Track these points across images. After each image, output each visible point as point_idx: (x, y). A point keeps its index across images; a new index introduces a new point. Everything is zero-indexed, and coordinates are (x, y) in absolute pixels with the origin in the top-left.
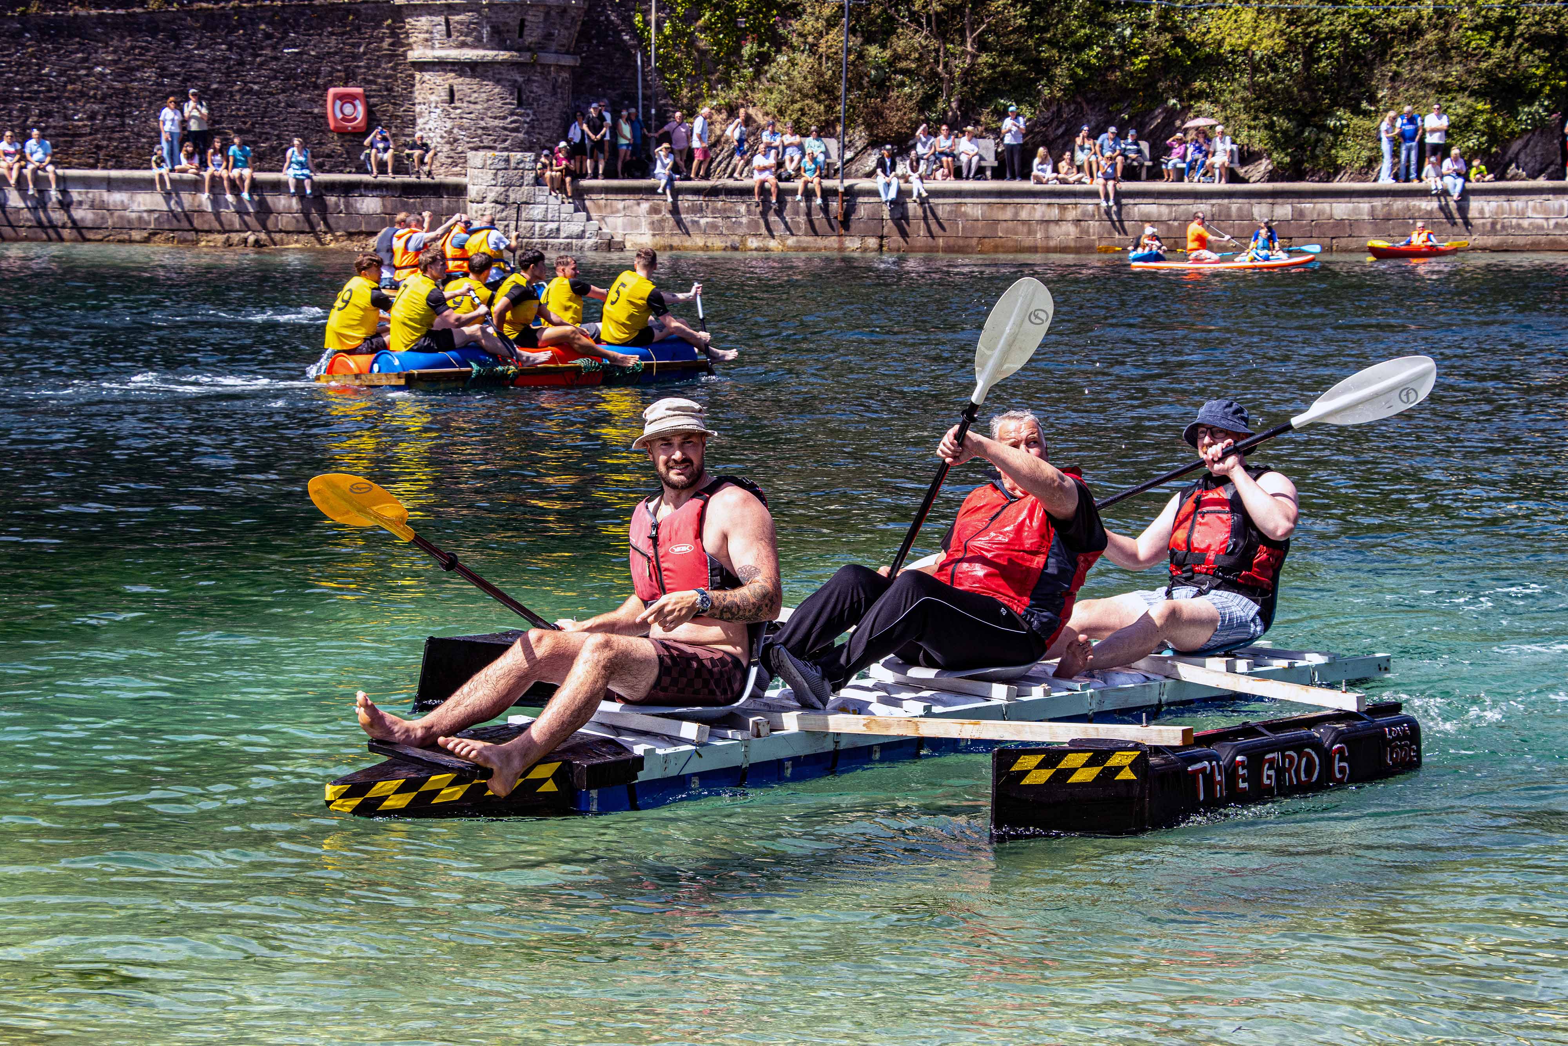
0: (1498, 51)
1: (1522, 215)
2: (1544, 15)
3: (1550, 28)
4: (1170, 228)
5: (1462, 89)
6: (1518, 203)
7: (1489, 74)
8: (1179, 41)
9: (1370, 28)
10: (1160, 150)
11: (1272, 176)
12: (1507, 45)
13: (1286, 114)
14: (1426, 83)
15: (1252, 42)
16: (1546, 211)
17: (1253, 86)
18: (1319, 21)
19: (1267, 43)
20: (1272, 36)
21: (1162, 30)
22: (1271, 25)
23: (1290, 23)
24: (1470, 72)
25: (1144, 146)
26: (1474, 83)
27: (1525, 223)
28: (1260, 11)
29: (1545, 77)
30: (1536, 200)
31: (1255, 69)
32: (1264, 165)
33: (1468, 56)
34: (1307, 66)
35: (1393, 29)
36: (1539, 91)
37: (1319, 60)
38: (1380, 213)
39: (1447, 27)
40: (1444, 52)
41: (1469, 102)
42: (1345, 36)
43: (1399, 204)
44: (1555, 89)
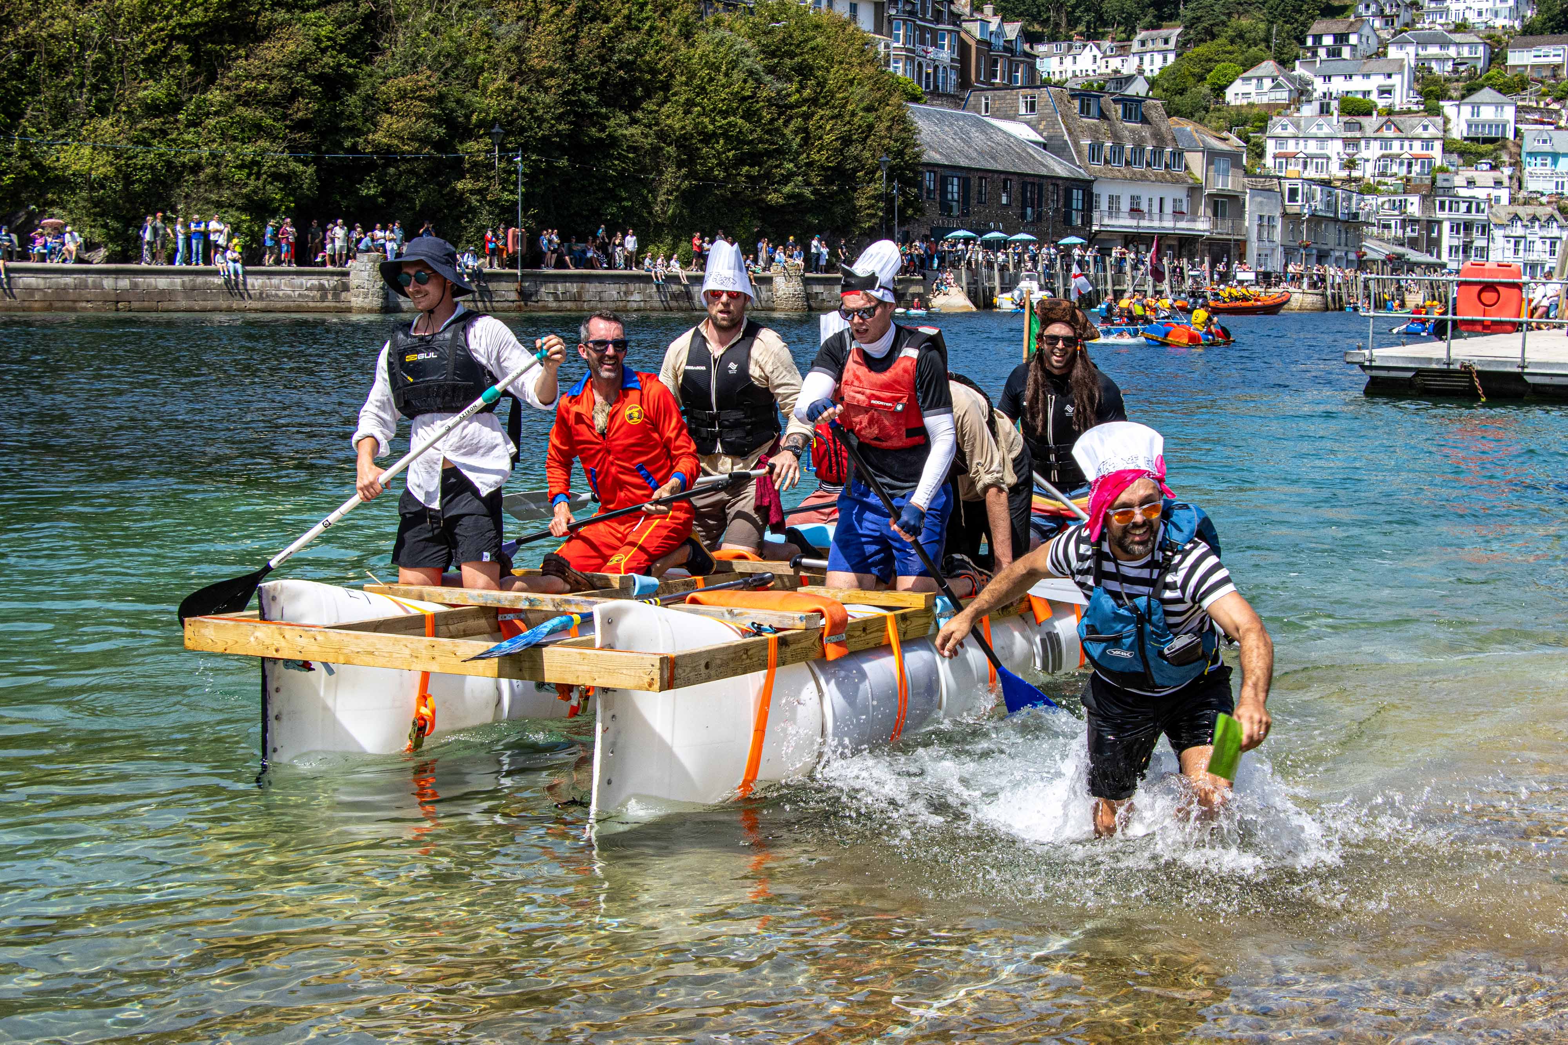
0: (252, 182)
1: (278, 288)
2: (278, 161)
3: (283, 170)
4: (45, 293)
5: (231, 206)
6: (275, 280)
7: (247, 196)
8: (37, 165)
9: (169, 164)
10: (26, 241)
11: (109, 260)
12: (258, 179)
13: (116, 218)
14: (207, 201)
15: (91, 169)
16: (293, 286)
17: (90, 199)
18: (136, 157)
19: (102, 170)
20: (104, 165)
21: (22, 158)
22: (105, 158)
23: (117, 157)
24: (236, 195)
25: (14, 237)
26: (239, 202)
27: (281, 293)
28: (94, 148)
29: (281, 200)
30: (285, 279)
31: (92, 189)
32: (103, 252)
33: (234, 184)
34: (126, 187)
35: (184, 165)
36: (278, 209)
37: (133, 183)
38: (188, 285)
39: (218, 165)
40: (217, 181)
41: (237, 214)
42: (152, 167)
43: (200, 280)
44: (288, 208)
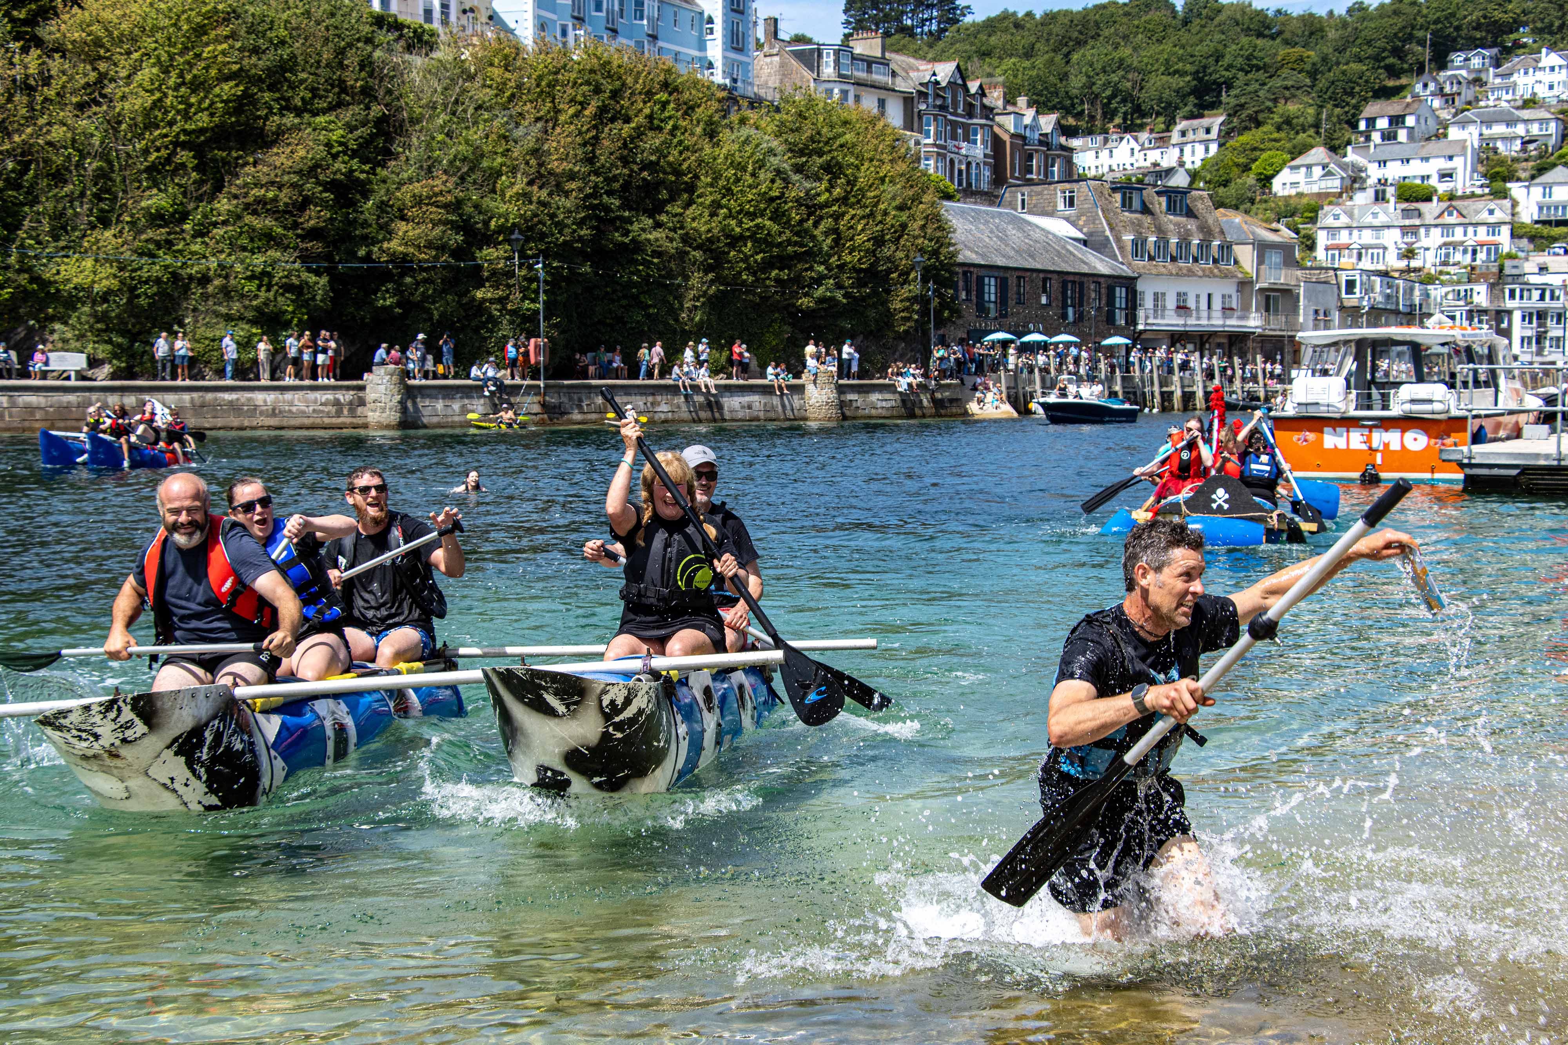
0: (262, 294)
1: (291, 404)
2: (290, 272)
3: (295, 281)
4: (47, 412)
5: (241, 318)
6: (288, 396)
7: (257, 309)
8: (36, 279)
9: (175, 276)
10: (26, 357)
11: (114, 376)
12: (268, 290)
13: (123, 333)
14: (217, 314)
15: (94, 282)
16: (306, 401)
17: (94, 315)
18: (141, 268)
19: (105, 283)
20: (107, 278)
21: (19, 271)
22: (107, 270)
23: (121, 269)
24: (246, 307)
25: (13, 354)
26: (250, 314)
27: (294, 409)
28: (96, 261)
29: (293, 312)
30: (300, 394)
31: (94, 303)
32: (107, 369)
33: (243, 296)
34: (130, 301)
35: (191, 277)
36: (291, 321)
37: (138, 296)
38: (198, 402)
39: (226, 277)
40: (226, 293)
41: (247, 327)
42: (158, 281)
43: (210, 396)
44: (300, 320)
